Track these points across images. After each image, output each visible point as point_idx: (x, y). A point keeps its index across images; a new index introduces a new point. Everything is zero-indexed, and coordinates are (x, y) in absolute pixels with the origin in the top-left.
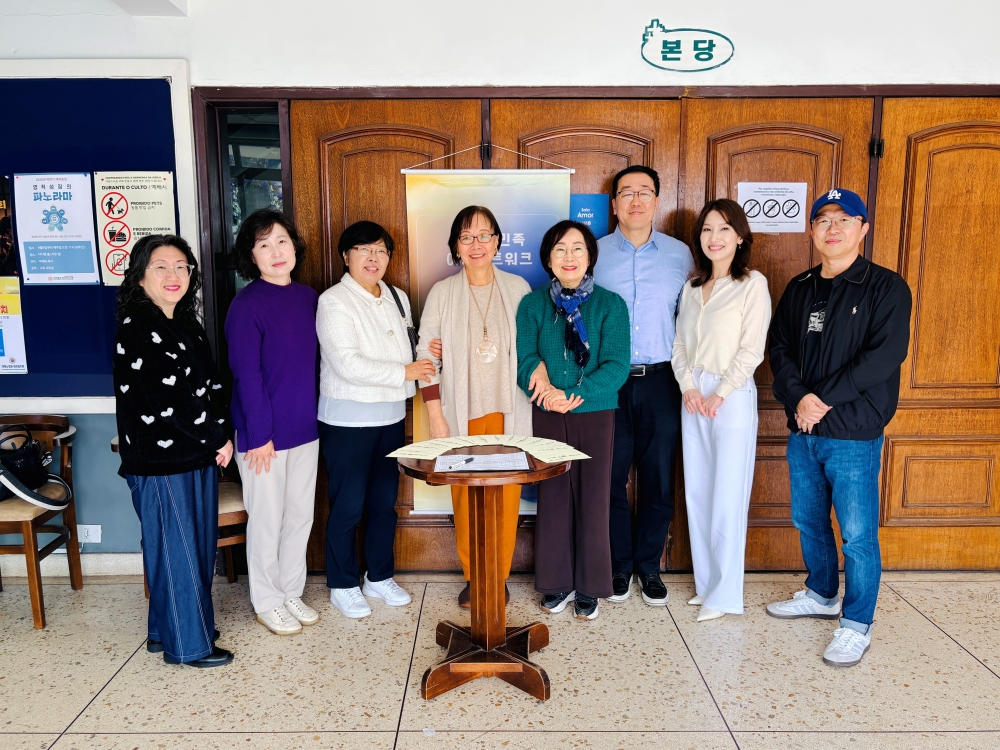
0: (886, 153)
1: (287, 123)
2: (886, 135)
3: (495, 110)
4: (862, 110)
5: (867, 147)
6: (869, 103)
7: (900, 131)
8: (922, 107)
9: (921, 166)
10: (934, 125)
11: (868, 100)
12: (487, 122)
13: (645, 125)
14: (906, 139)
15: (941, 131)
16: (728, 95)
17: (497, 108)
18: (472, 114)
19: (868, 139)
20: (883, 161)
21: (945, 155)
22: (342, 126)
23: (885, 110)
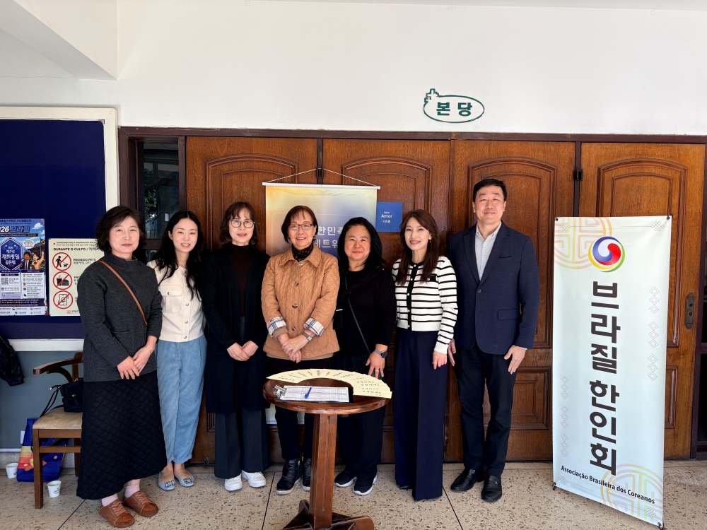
0: (584, 178)
1: (184, 152)
2: (584, 166)
3: (326, 146)
4: (568, 150)
5: (572, 174)
6: (572, 146)
7: (593, 164)
8: (607, 149)
9: (608, 187)
10: (615, 160)
11: (572, 143)
12: (321, 154)
13: (427, 157)
14: (597, 169)
15: (619, 165)
16: (481, 138)
17: (327, 145)
18: (310, 148)
19: (573, 169)
20: (583, 183)
21: (623, 180)
22: (222, 155)
23: (582, 151)
